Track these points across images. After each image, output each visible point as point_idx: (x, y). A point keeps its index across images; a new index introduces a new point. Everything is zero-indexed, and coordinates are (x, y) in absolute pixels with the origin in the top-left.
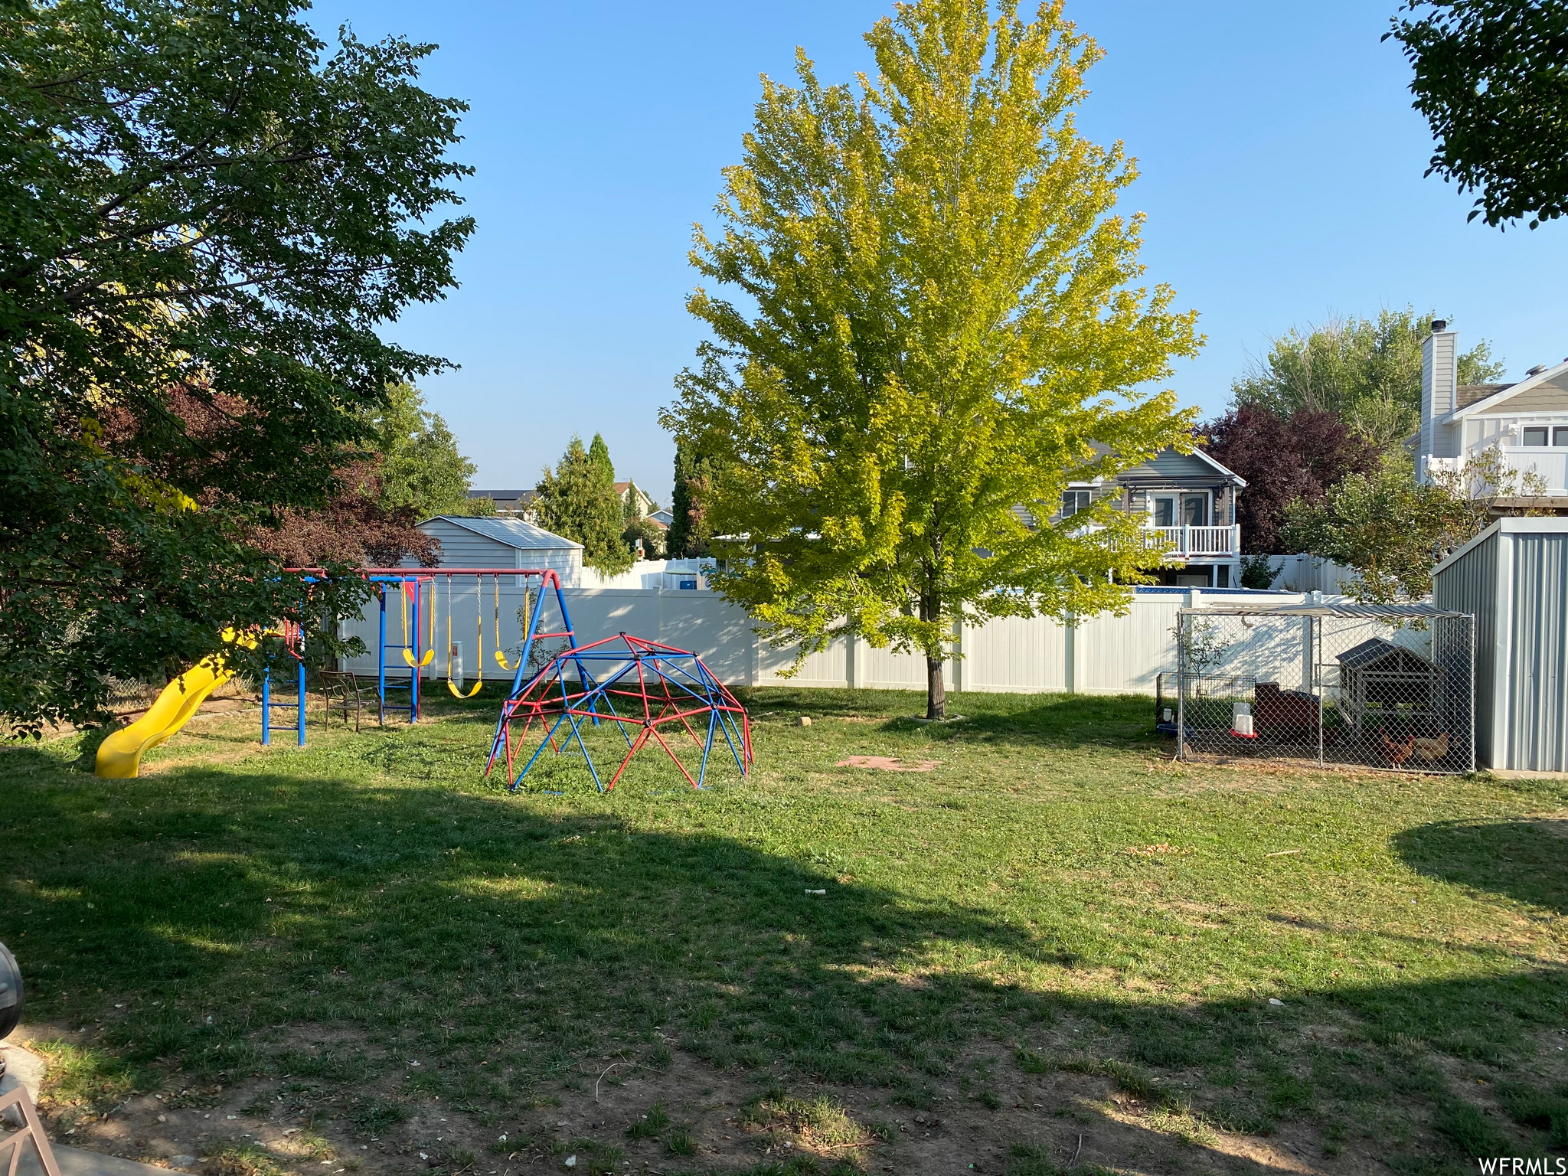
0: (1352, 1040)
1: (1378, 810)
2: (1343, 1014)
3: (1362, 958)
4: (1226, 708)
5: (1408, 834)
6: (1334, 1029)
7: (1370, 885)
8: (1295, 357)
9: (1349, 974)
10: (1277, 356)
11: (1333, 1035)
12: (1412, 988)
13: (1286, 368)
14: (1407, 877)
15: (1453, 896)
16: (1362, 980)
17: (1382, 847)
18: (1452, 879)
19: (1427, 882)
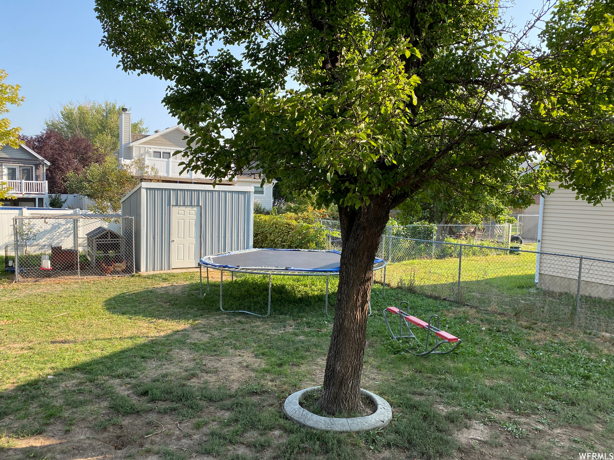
0: (81, 384)
1: (100, 292)
2: (78, 375)
3: (88, 350)
4: (38, 258)
5: (110, 300)
6: (74, 381)
7: (94, 321)
8: (72, 114)
9: (83, 358)
10: (64, 112)
11: (73, 384)
12: (106, 357)
13: (68, 118)
14: (108, 316)
15: (124, 320)
16: (87, 359)
17: (100, 306)
18: (123, 314)
19: (115, 316)
